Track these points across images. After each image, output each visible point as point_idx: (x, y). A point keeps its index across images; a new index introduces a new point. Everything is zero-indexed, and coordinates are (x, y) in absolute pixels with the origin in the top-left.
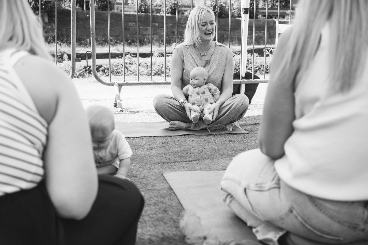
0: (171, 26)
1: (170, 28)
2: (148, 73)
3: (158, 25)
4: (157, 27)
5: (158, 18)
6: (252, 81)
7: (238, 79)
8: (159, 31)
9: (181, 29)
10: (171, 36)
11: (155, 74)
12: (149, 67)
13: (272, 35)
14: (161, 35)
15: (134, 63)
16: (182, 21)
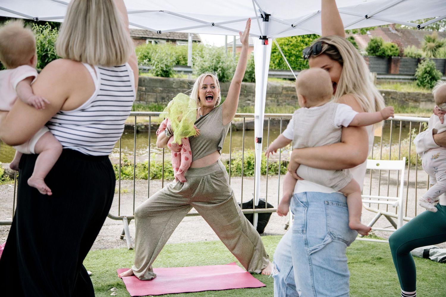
0: (161, 90)
1: (159, 93)
2: (146, 176)
3: (146, 89)
4: (144, 92)
5: (145, 81)
6: (266, 210)
7: (250, 208)
8: (146, 96)
9: (172, 94)
10: (161, 103)
11: (153, 178)
12: (146, 169)
13: (281, 103)
14: (148, 101)
15: (129, 164)
16: (175, 85)
